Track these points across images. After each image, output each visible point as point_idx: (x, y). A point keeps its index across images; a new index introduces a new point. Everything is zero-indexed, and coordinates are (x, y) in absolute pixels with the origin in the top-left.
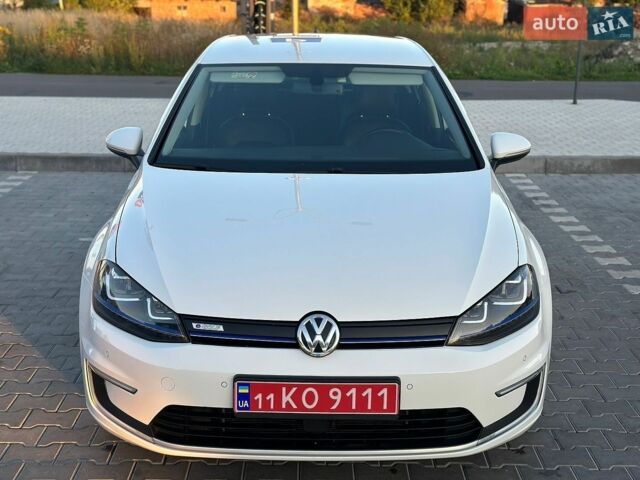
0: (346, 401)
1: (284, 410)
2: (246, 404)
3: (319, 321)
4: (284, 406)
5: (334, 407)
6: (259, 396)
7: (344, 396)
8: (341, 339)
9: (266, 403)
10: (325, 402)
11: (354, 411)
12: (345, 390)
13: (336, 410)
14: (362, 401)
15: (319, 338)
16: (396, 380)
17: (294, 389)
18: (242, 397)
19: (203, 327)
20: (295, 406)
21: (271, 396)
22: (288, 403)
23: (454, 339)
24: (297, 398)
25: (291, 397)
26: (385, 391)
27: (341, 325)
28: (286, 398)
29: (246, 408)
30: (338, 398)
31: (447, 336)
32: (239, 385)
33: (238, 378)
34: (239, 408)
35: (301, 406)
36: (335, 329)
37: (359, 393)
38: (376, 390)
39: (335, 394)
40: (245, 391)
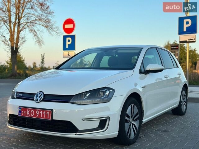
0: (40, 114)
1: (27, 116)
3: (40, 93)
5: (37, 116)
6: (23, 112)
8: (43, 99)
9: (24, 114)
10: (36, 114)
11: (41, 118)
12: (40, 111)
14: (43, 115)
15: (38, 98)
16: (52, 110)
17: (29, 110)
18: (20, 112)
20: (29, 115)
21: (25, 112)
24: (30, 113)
26: (48, 113)
28: (28, 113)
29: (20, 115)
30: (38, 113)
32: (19, 108)
33: (20, 106)
34: (19, 115)
35: (31, 116)
36: (43, 96)
37: (43, 112)
38: (46, 112)
39: (37, 112)
40: (20, 110)
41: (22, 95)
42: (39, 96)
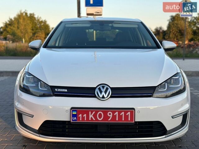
0: (114, 117)
1: (90, 121)
2: (75, 118)
3: (103, 87)
4: (90, 119)
5: (109, 120)
6: (80, 115)
7: (113, 115)
8: (112, 94)
9: (83, 118)
10: (106, 117)
11: (117, 121)
12: (113, 113)
14: (120, 117)
15: (103, 93)
16: (133, 109)
17: (94, 112)
18: (74, 116)
19: (59, 90)
20: (94, 119)
21: (85, 115)
22: (91, 118)
23: (155, 95)
24: (95, 116)
25: (93, 116)
26: (129, 113)
27: (112, 89)
28: (91, 116)
29: (75, 120)
30: (111, 116)
31: (153, 94)
32: (73, 111)
33: (72, 108)
34: (73, 120)
35: (96, 119)
36: (109, 90)
37: (119, 114)
38: (126, 113)
39: (110, 114)
40: (75, 113)
41: (66, 90)
42: (104, 90)
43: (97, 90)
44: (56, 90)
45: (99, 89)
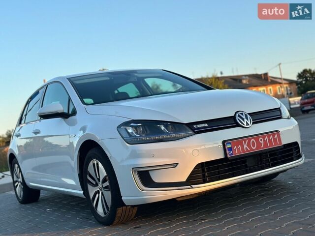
0: (265, 142)
1: (245, 152)
2: (231, 152)
4: (245, 150)
5: (262, 146)
6: (235, 147)
7: (264, 140)
9: (239, 150)
10: (259, 144)
11: (268, 147)
12: (264, 138)
13: (263, 148)
14: (270, 141)
15: (245, 120)
16: (278, 131)
17: (247, 141)
18: (229, 149)
19: (199, 126)
20: (249, 149)
21: (240, 146)
22: (246, 148)
23: (283, 116)
24: (249, 145)
25: (247, 145)
26: (276, 136)
27: (249, 114)
28: (245, 146)
29: (232, 154)
30: (262, 142)
31: (281, 115)
32: (227, 144)
33: (223, 142)
34: (229, 155)
35: (251, 149)
36: (248, 116)
37: (269, 138)
38: (274, 136)
39: (261, 140)
40: (229, 146)
41: (206, 125)
43: (237, 118)
44: (195, 126)
45: (239, 116)
